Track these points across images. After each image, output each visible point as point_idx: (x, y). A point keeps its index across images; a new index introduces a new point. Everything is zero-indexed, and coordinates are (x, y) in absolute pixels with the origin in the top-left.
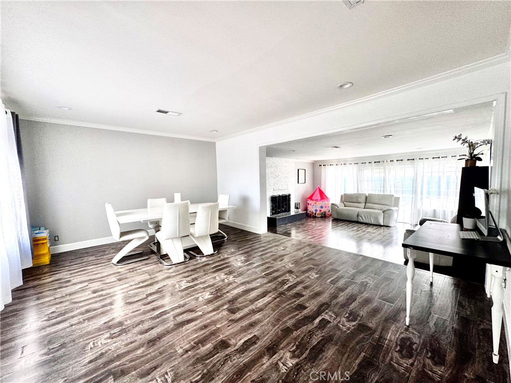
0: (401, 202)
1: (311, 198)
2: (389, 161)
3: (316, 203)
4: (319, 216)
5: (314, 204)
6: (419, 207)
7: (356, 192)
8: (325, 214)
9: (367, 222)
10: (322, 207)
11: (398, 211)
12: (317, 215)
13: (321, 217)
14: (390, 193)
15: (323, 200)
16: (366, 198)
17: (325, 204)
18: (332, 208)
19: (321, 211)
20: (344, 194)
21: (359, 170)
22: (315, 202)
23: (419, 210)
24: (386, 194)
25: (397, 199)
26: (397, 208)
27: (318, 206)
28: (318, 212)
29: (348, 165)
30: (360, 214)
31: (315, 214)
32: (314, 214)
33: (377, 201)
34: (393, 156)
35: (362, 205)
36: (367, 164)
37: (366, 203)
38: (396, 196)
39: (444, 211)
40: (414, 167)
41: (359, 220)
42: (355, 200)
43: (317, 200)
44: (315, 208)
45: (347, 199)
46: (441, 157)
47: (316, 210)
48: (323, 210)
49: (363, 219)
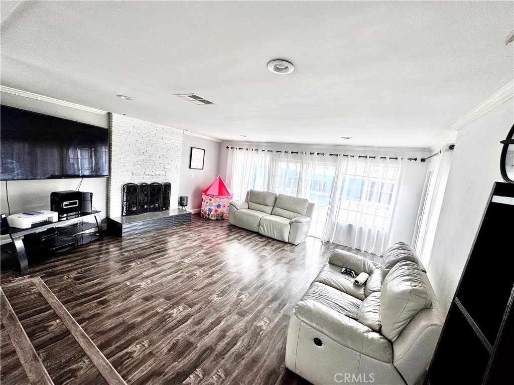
0: (315, 211)
1: (205, 191)
2: (308, 153)
3: (210, 200)
4: (213, 218)
5: (209, 201)
6: (334, 220)
7: (266, 190)
8: (222, 216)
9: (269, 235)
10: (219, 206)
11: (309, 223)
12: (210, 216)
13: (217, 220)
14: (305, 197)
15: (220, 197)
16: (276, 199)
17: (223, 202)
18: (230, 210)
19: (216, 211)
20: (251, 190)
21: (272, 160)
22: (210, 198)
23: (333, 223)
24: (300, 197)
25: (311, 206)
26: (309, 219)
27: (214, 204)
28: (213, 213)
29: (260, 151)
30: (262, 222)
31: (209, 215)
32: (207, 215)
33: (287, 206)
34: (314, 147)
35: (269, 209)
36: (283, 153)
37: (274, 207)
38: (310, 201)
39: (361, 228)
40: (336, 166)
41: (260, 232)
42: (261, 202)
43: (212, 196)
44: (209, 207)
45: (253, 198)
46: (368, 157)
47: (210, 210)
48: (220, 210)
49: (264, 230)
